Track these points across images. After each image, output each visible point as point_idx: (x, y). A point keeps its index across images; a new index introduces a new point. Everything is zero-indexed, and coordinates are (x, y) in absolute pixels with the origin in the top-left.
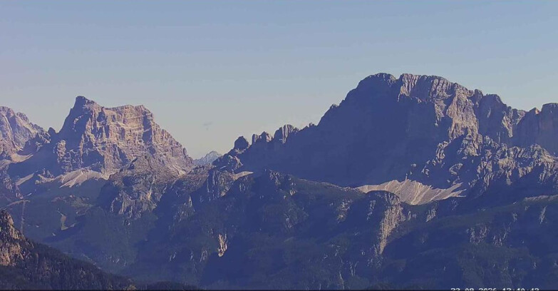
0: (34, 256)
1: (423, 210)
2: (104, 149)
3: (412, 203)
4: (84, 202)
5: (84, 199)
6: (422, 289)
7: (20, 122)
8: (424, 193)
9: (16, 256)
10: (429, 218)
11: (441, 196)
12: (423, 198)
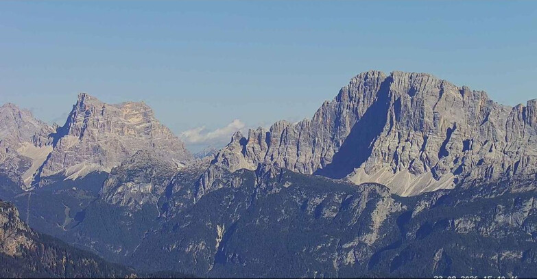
0: (40, 246)
1: (412, 201)
2: (106, 143)
3: (403, 195)
4: (87, 195)
5: (87, 191)
6: (412, 277)
7: (25, 117)
8: (413, 186)
9: (21, 246)
10: (419, 209)
11: (430, 188)
12: (414, 190)
